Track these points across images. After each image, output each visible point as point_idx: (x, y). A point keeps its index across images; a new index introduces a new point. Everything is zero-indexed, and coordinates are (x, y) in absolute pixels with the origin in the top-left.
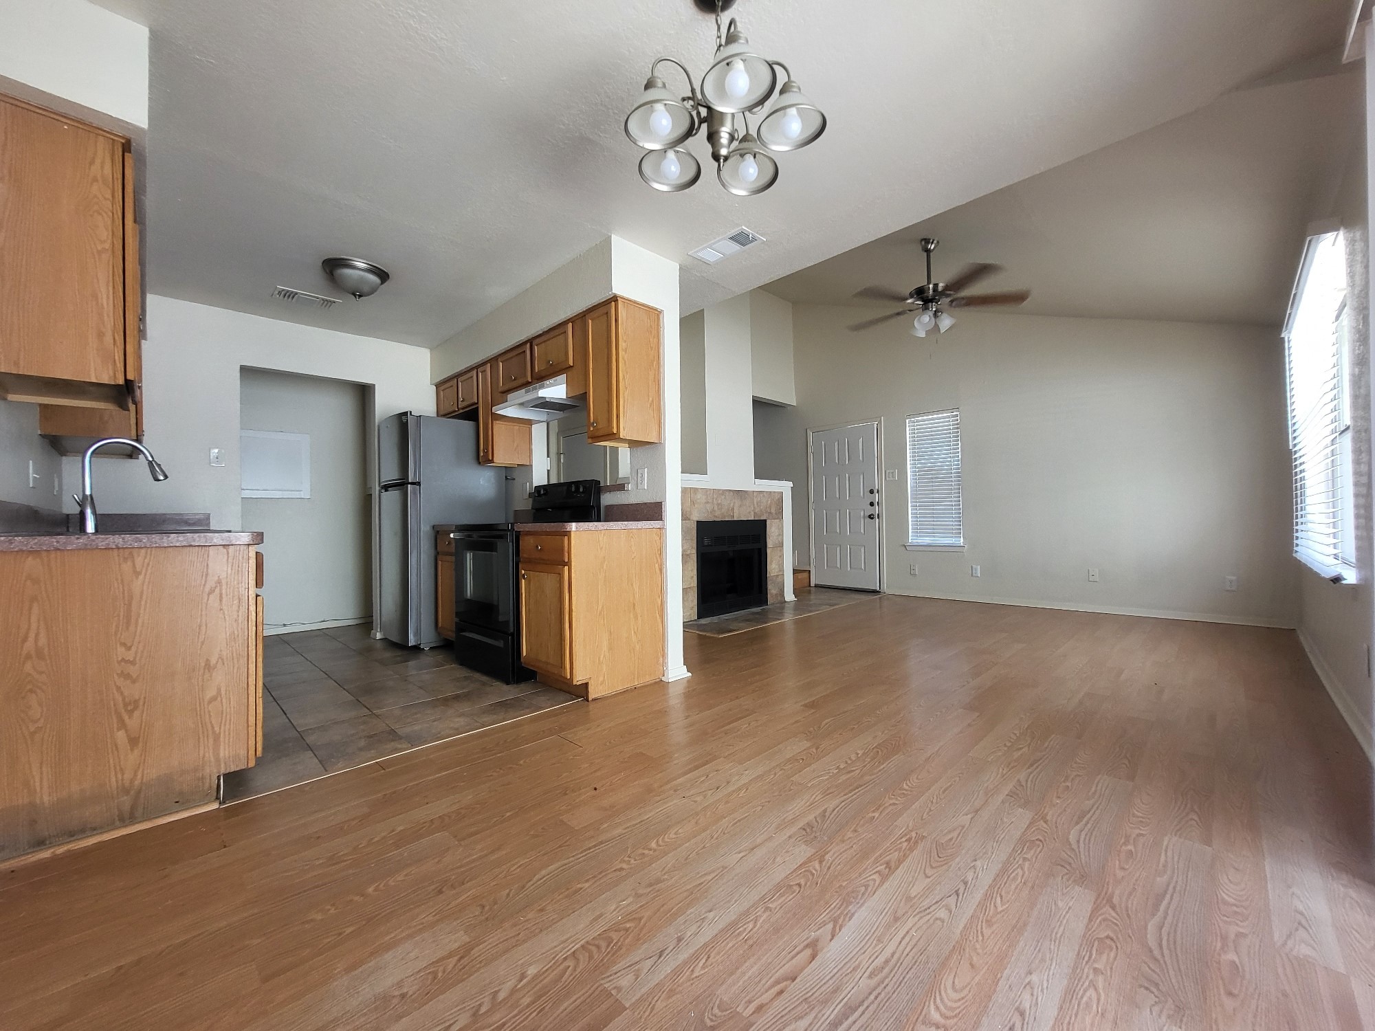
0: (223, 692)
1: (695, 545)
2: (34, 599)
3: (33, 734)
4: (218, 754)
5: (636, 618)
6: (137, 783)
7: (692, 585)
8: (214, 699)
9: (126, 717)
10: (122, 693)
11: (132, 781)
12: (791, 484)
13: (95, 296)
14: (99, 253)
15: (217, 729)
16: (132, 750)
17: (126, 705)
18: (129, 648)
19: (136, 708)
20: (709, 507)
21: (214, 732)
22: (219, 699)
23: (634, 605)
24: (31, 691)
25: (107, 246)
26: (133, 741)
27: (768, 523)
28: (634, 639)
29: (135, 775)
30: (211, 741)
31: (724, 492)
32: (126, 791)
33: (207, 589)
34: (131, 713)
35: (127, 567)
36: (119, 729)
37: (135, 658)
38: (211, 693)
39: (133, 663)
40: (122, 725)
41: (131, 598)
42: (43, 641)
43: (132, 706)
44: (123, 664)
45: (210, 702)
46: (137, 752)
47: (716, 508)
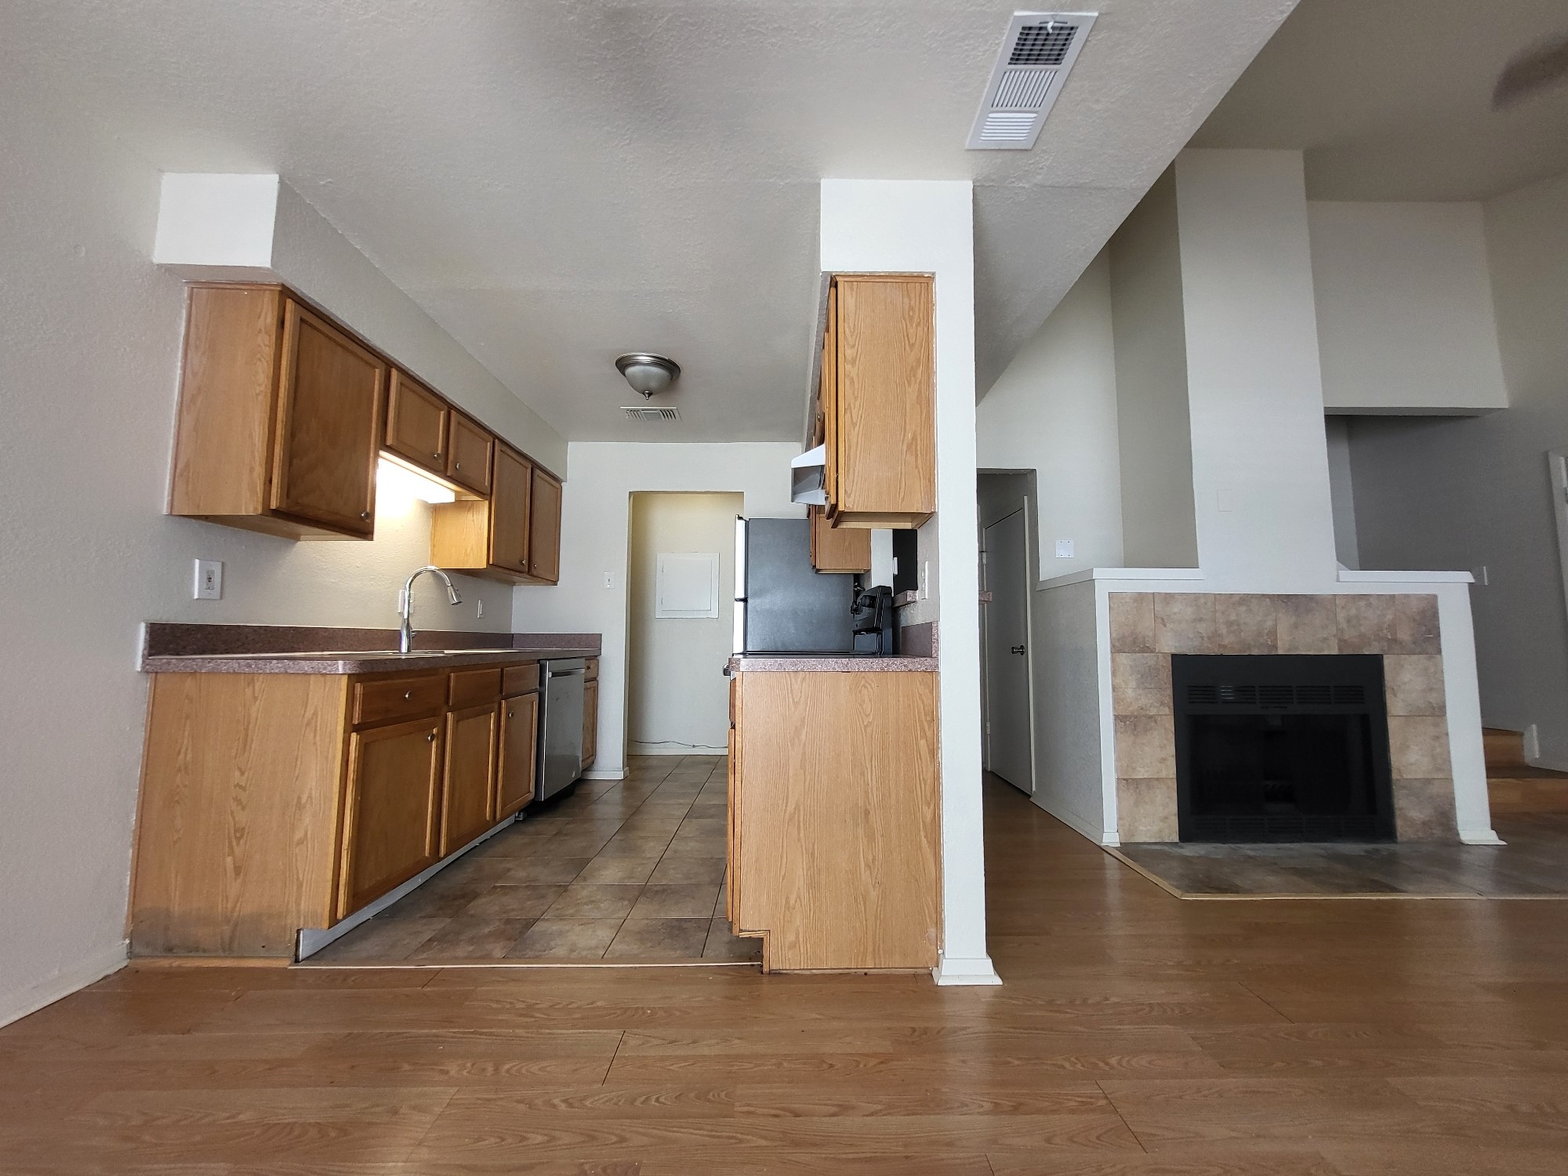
0: (309, 836)
1: (1168, 699)
2: (187, 717)
3: (175, 842)
4: (299, 904)
5: (871, 837)
6: (236, 914)
7: (1163, 774)
8: (300, 842)
9: (234, 843)
10: (234, 818)
11: (232, 912)
12: (1467, 577)
13: (251, 436)
14: (258, 395)
15: (301, 876)
16: (236, 879)
17: (235, 831)
18: (242, 773)
19: (242, 836)
20: (1202, 628)
21: (298, 879)
22: (305, 843)
23: (867, 813)
24: (177, 802)
25: (262, 388)
26: (238, 870)
27: (1388, 662)
28: (865, 875)
29: (235, 906)
30: (295, 887)
31: (1245, 599)
32: (227, 921)
33: (306, 720)
34: (238, 839)
35: (249, 691)
36: (229, 855)
37: (246, 784)
38: (299, 835)
39: (244, 789)
40: (232, 853)
41: (249, 723)
42: (189, 756)
43: (240, 833)
44: (238, 788)
45: (298, 844)
46: (239, 880)
47: (1223, 630)
